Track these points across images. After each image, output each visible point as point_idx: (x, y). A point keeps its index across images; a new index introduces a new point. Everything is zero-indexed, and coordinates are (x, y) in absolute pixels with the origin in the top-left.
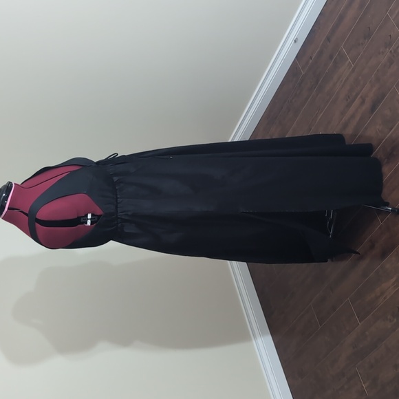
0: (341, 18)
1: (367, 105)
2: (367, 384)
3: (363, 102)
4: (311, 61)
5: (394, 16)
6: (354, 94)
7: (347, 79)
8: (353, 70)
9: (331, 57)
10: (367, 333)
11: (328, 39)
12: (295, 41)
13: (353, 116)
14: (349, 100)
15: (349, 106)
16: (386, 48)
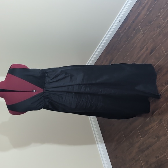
0: (139, 14)
1: (149, 51)
2: (144, 163)
3: (147, 49)
4: (125, 30)
5: (162, 16)
6: (143, 46)
7: (141, 39)
8: (143, 36)
9: (134, 29)
10: (145, 143)
11: (133, 22)
12: (119, 21)
13: (142, 55)
14: (141, 48)
15: (141, 50)
16: (158, 28)
